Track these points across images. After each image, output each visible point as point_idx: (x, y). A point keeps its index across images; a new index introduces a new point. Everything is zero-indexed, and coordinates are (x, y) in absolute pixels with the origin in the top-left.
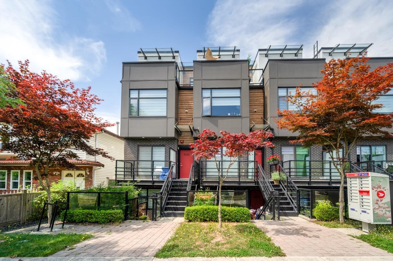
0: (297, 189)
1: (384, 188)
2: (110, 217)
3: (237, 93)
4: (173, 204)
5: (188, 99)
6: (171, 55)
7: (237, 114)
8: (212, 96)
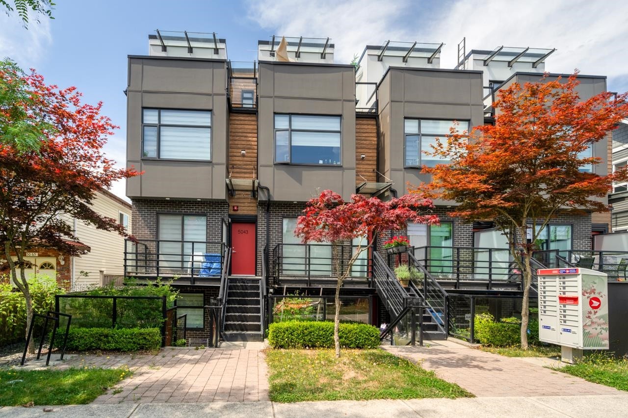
0: (446, 294)
1: (599, 294)
2: (141, 341)
3: (333, 124)
4: (236, 319)
5: (246, 131)
6: (212, 45)
7: (335, 162)
8: (292, 128)
